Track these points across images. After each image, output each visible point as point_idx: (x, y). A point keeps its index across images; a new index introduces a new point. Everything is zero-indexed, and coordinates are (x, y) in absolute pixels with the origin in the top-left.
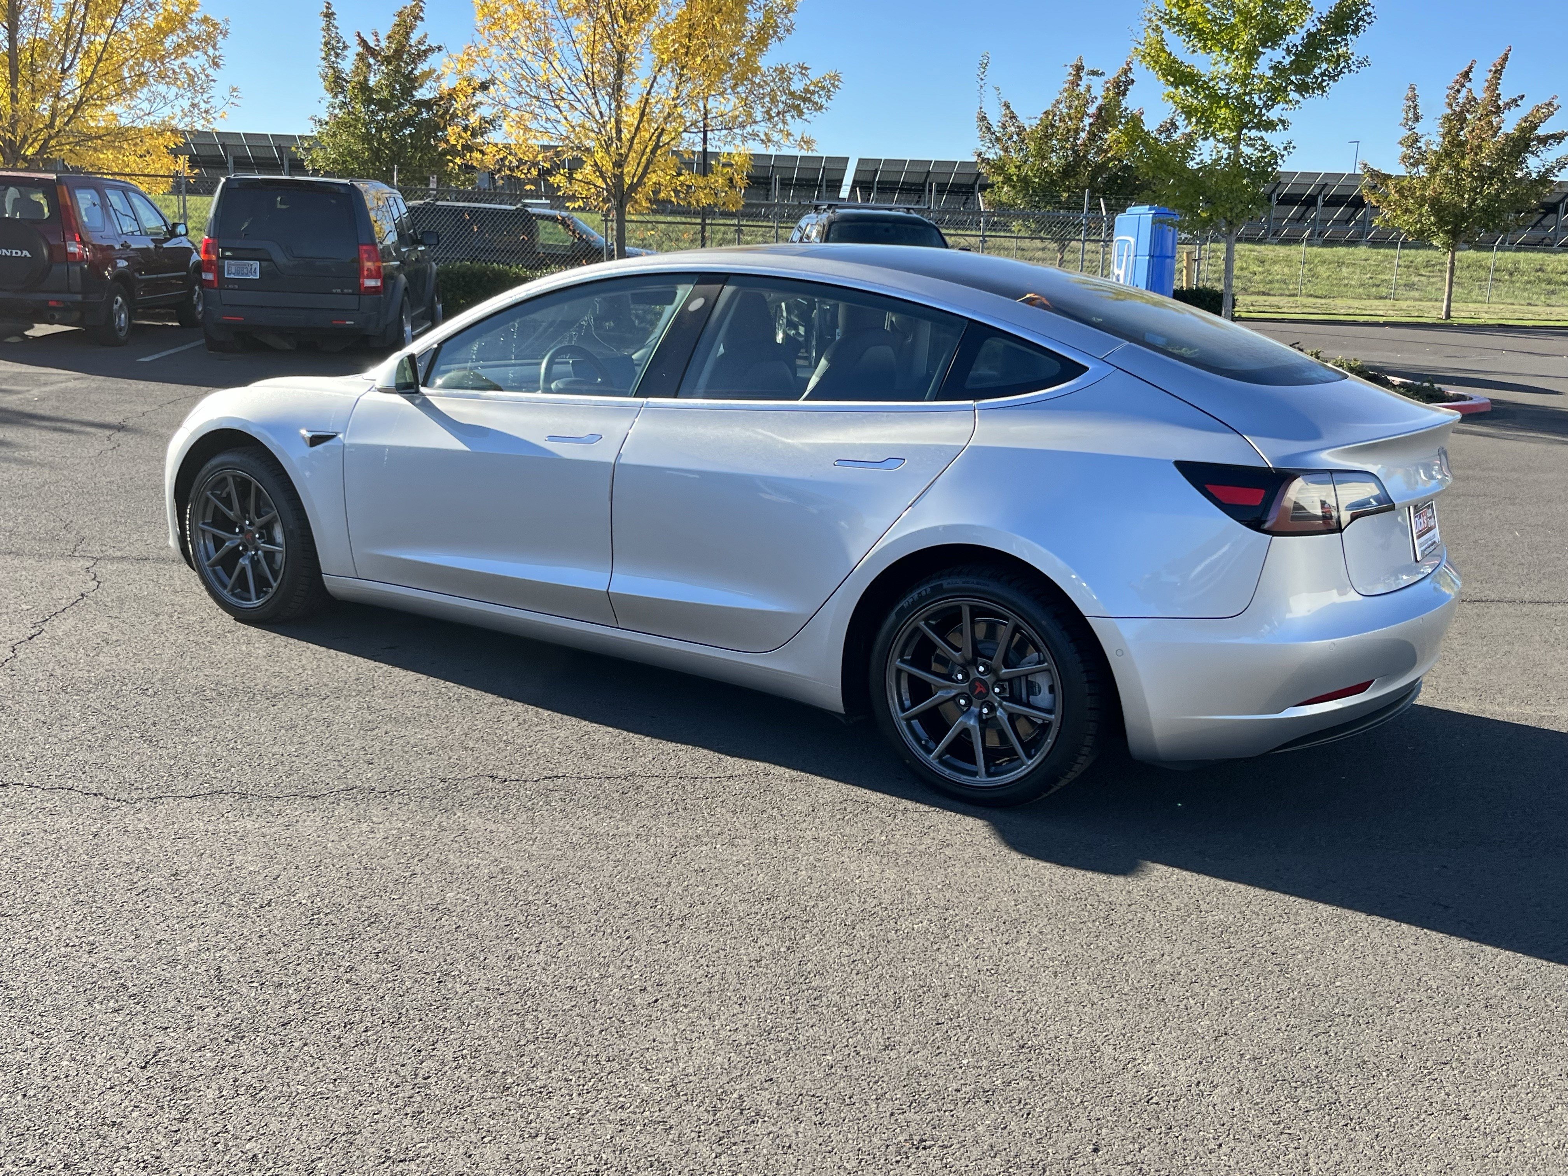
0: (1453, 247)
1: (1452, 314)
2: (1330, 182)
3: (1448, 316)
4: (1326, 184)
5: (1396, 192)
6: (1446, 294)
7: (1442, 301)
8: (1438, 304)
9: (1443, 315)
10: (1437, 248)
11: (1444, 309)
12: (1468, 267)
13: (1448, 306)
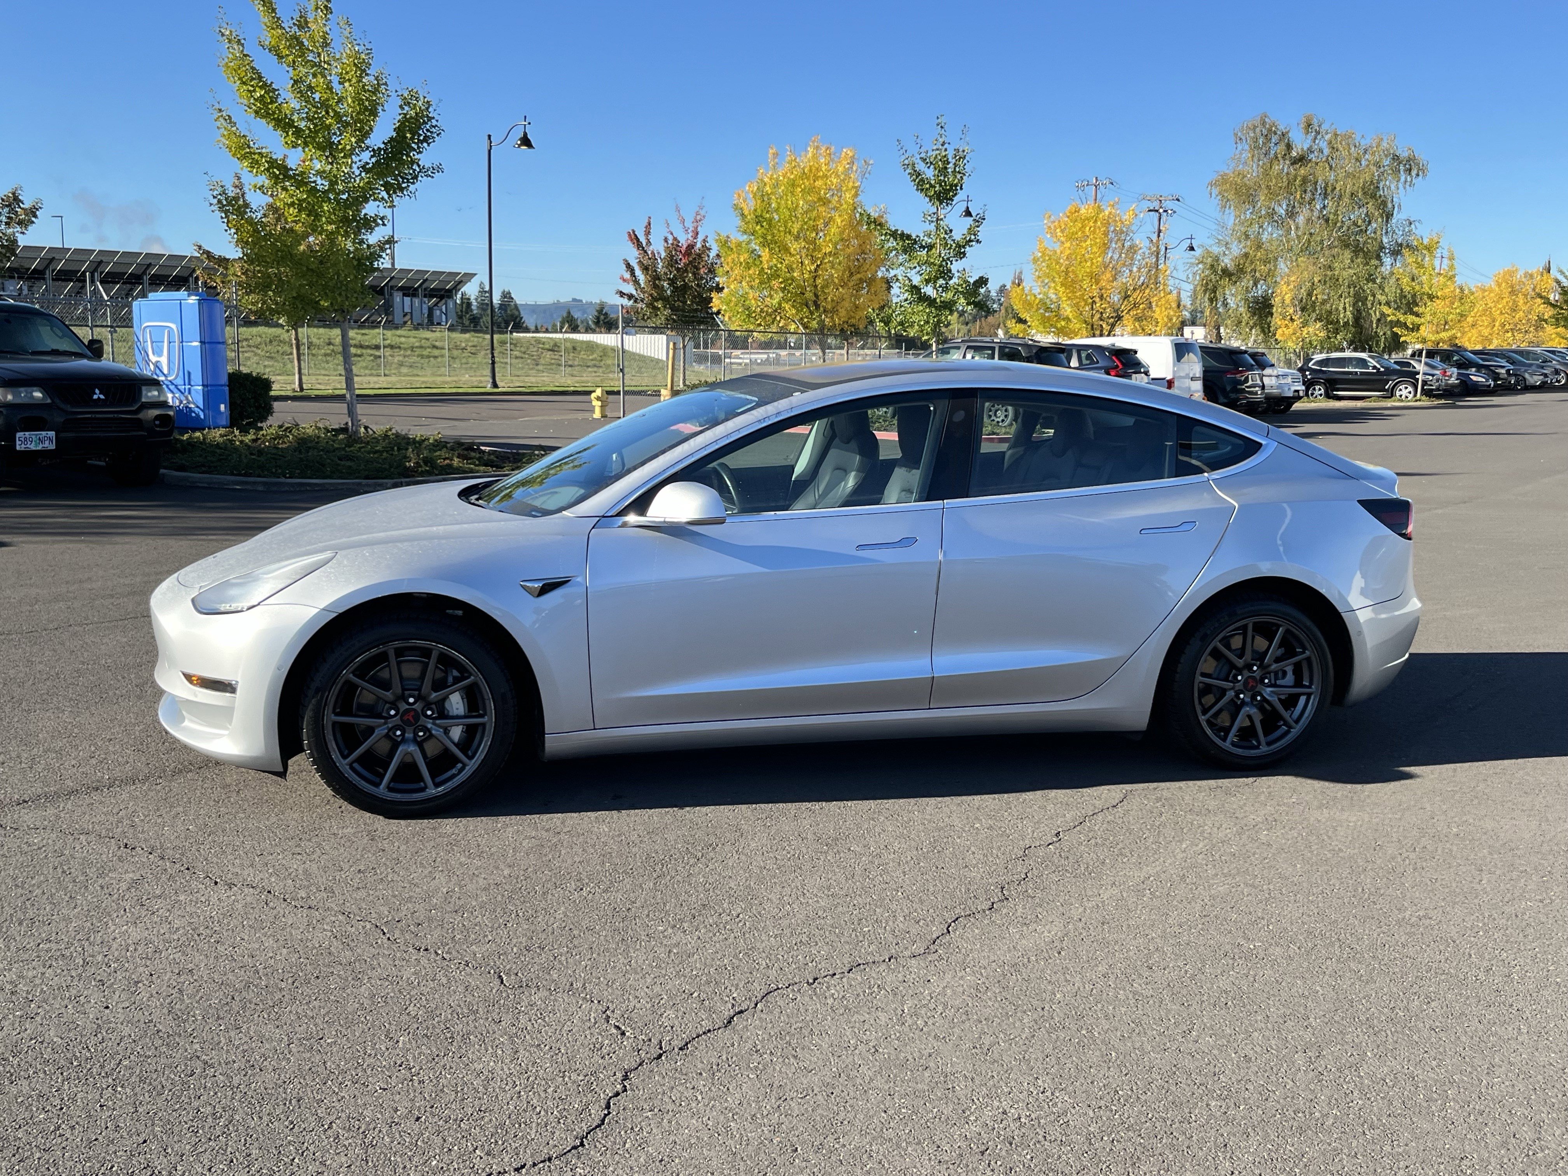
0: (295, 324)
1: (305, 386)
2: (104, 259)
3: (302, 389)
4: (54, 258)
5: (243, 274)
6: (297, 369)
7: (294, 374)
8: (291, 378)
9: (296, 386)
10: (282, 326)
11: (297, 383)
12: (271, 342)
13: (300, 380)
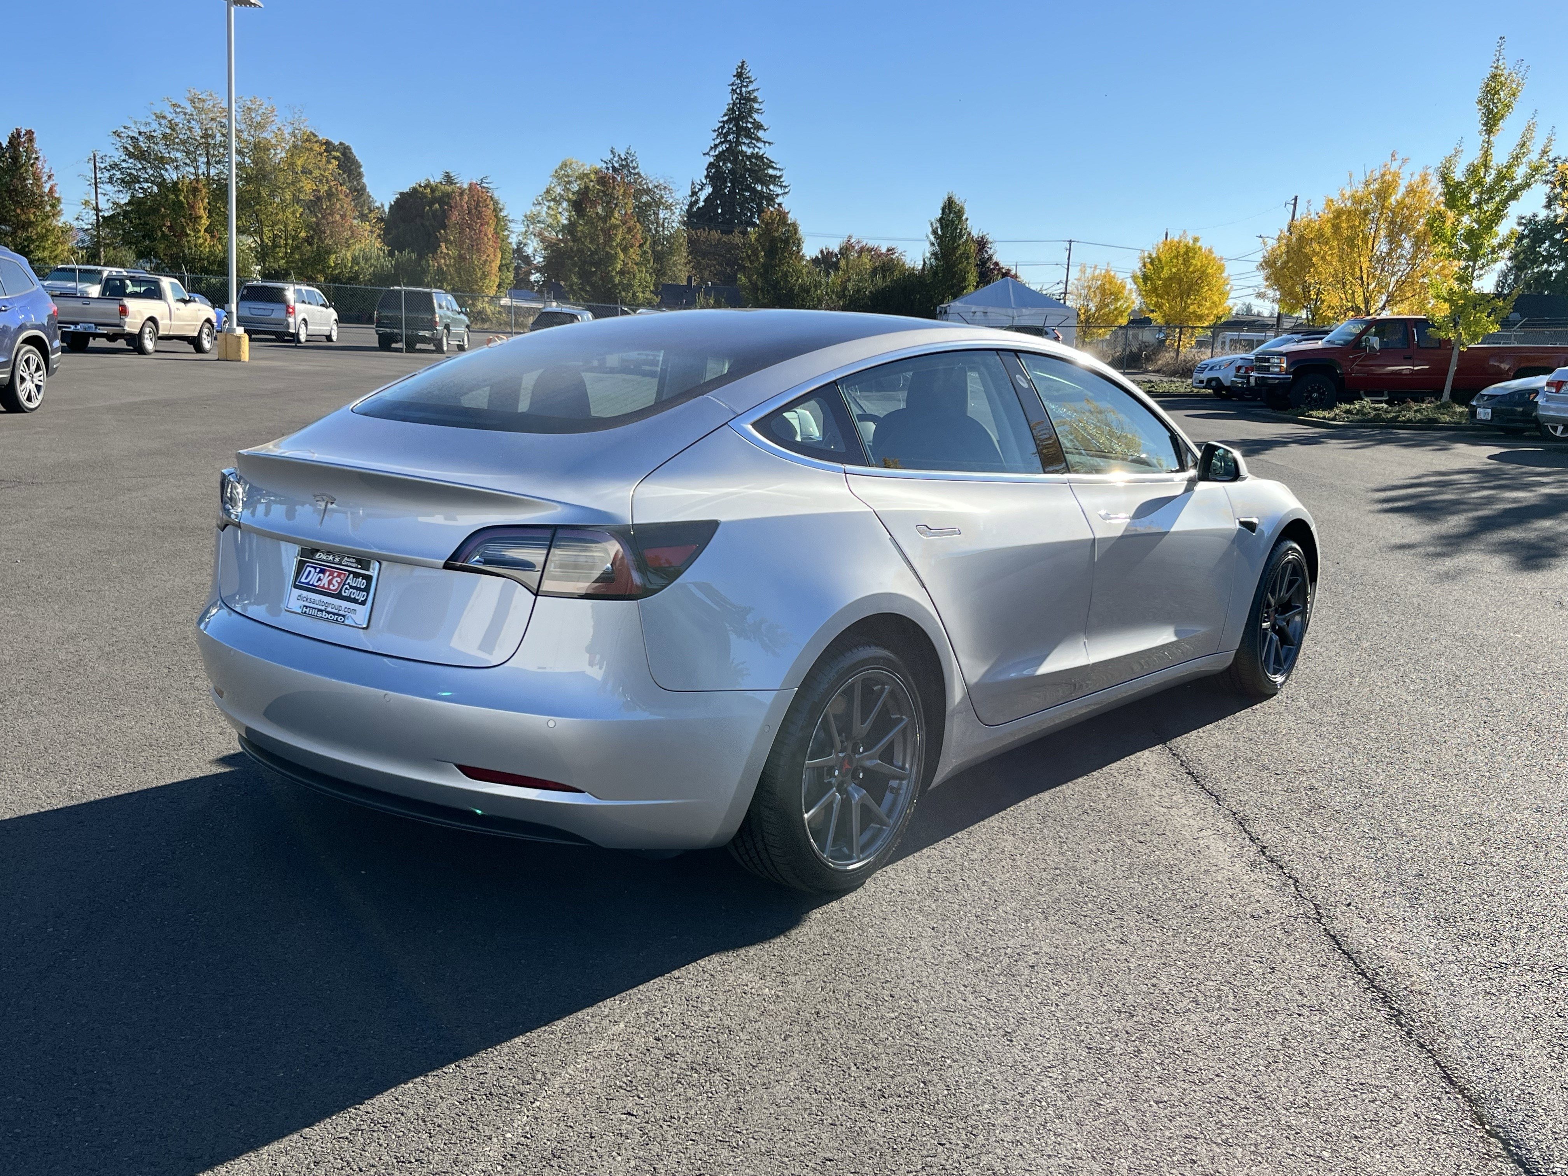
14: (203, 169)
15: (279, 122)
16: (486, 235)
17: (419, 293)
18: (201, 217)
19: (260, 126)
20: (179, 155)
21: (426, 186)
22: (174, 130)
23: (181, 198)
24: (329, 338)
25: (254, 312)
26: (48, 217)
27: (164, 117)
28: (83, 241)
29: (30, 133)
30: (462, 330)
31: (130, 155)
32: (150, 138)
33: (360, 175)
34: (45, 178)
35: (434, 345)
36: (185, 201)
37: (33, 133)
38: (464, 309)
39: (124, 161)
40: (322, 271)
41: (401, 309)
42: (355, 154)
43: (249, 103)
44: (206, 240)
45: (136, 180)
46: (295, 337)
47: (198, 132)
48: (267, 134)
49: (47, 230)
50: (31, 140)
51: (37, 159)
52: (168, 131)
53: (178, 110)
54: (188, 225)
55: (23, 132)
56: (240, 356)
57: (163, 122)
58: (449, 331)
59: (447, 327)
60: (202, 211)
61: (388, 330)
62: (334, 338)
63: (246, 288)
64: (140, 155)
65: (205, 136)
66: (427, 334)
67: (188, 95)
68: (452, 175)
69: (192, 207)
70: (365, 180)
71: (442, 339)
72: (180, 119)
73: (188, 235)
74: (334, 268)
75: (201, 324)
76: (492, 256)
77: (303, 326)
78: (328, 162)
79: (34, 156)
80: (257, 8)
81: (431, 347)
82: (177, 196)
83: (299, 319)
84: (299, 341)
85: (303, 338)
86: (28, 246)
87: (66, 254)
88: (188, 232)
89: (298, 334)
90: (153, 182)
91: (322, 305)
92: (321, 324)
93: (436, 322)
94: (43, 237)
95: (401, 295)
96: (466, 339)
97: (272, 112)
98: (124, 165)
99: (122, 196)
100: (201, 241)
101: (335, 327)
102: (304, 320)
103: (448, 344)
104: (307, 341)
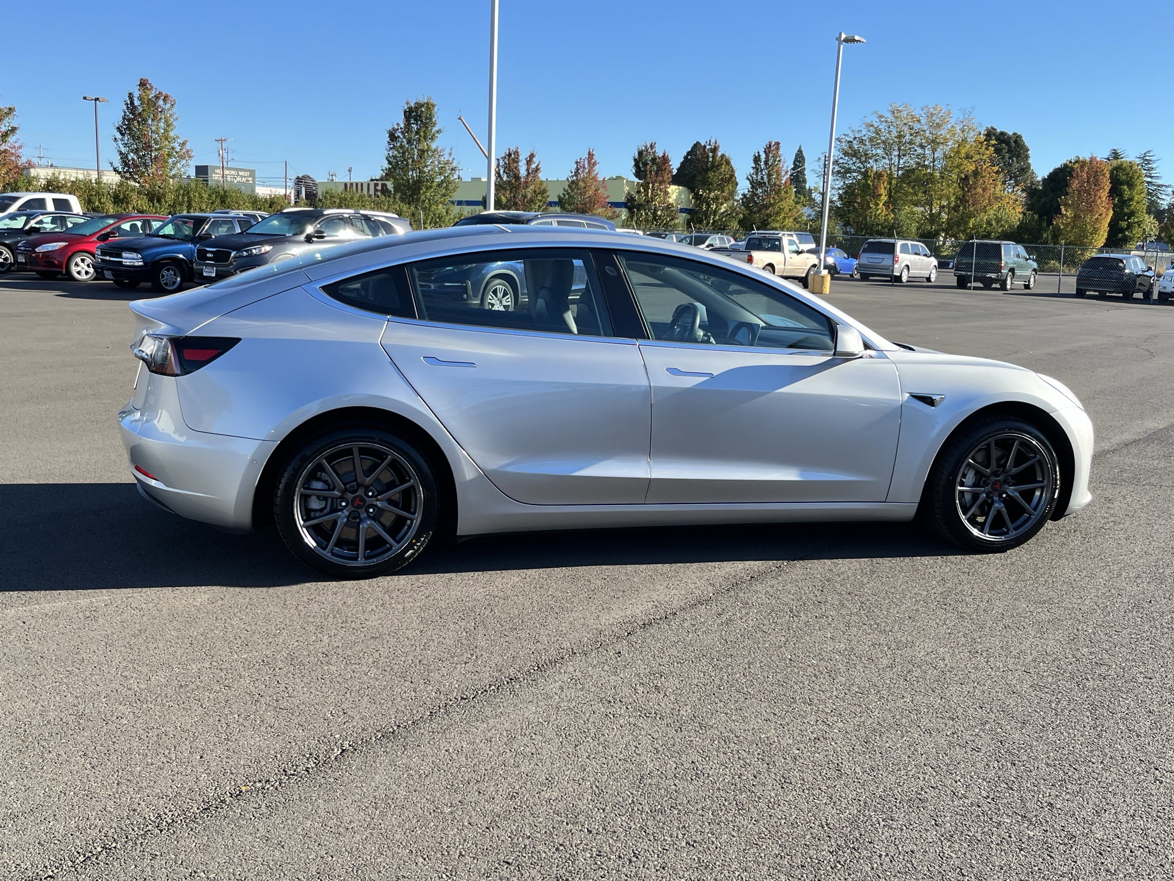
14: (895, 160)
15: (952, 121)
16: (1100, 198)
17: (987, 244)
18: (881, 195)
19: (938, 126)
20: (879, 151)
21: (1076, 162)
22: (878, 134)
23: (869, 182)
24: (928, 279)
25: (870, 260)
26: (782, 200)
27: (872, 126)
28: (810, 215)
29: (778, 144)
30: (1029, 272)
31: (846, 154)
32: (862, 141)
33: (1027, 157)
34: (783, 173)
35: (1000, 285)
36: (871, 184)
37: (779, 144)
38: (1031, 257)
39: (842, 158)
40: (963, 231)
41: (972, 257)
42: (1024, 141)
43: (932, 110)
44: (883, 211)
45: (849, 171)
46: (899, 279)
47: (894, 134)
48: (943, 132)
49: (780, 209)
50: (778, 149)
51: (779, 161)
52: (874, 135)
53: (882, 120)
54: (872, 201)
55: (773, 143)
56: (822, 290)
57: (871, 128)
58: (1013, 273)
59: (1012, 270)
60: (883, 190)
61: (963, 273)
62: (933, 280)
63: (867, 243)
64: (855, 154)
65: (900, 137)
66: (993, 276)
67: (890, 108)
68: (1118, 151)
69: (876, 188)
70: (1030, 161)
71: (1006, 280)
72: (882, 127)
73: (870, 208)
74: (972, 229)
75: (808, 268)
76: (1104, 215)
77: (905, 270)
78: (987, 149)
79: (778, 159)
80: (862, 44)
81: (998, 286)
82: (866, 181)
83: (903, 265)
84: (901, 281)
85: (904, 279)
86: (767, 220)
87: (790, 224)
88: (871, 206)
89: (901, 276)
90: (858, 172)
91: (925, 255)
92: (921, 269)
93: (1001, 267)
94: (778, 213)
95: (973, 247)
96: (1032, 280)
97: (948, 115)
98: (841, 161)
99: (837, 183)
100: (880, 211)
101: (934, 271)
102: (907, 266)
103: (1012, 283)
104: (907, 281)
